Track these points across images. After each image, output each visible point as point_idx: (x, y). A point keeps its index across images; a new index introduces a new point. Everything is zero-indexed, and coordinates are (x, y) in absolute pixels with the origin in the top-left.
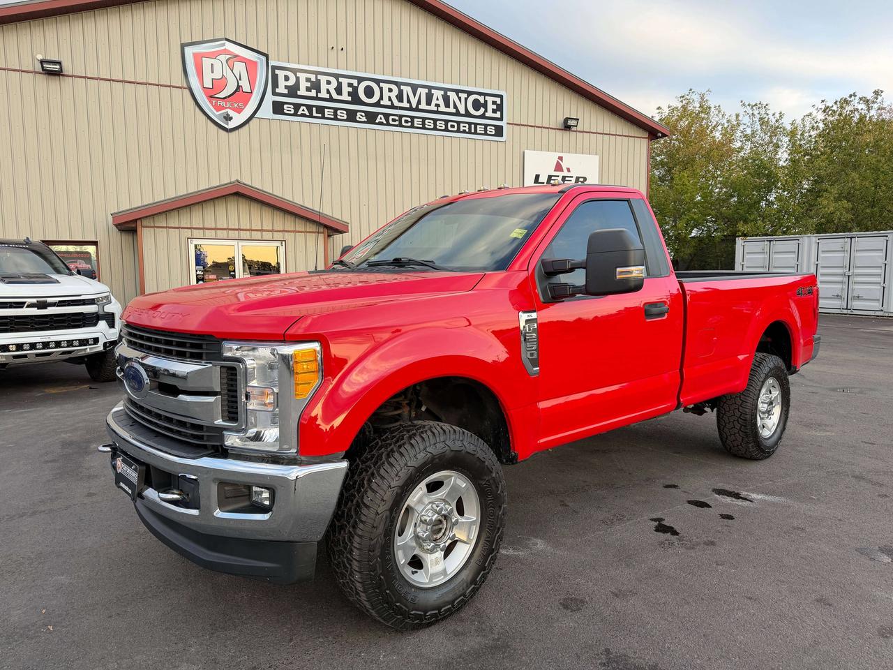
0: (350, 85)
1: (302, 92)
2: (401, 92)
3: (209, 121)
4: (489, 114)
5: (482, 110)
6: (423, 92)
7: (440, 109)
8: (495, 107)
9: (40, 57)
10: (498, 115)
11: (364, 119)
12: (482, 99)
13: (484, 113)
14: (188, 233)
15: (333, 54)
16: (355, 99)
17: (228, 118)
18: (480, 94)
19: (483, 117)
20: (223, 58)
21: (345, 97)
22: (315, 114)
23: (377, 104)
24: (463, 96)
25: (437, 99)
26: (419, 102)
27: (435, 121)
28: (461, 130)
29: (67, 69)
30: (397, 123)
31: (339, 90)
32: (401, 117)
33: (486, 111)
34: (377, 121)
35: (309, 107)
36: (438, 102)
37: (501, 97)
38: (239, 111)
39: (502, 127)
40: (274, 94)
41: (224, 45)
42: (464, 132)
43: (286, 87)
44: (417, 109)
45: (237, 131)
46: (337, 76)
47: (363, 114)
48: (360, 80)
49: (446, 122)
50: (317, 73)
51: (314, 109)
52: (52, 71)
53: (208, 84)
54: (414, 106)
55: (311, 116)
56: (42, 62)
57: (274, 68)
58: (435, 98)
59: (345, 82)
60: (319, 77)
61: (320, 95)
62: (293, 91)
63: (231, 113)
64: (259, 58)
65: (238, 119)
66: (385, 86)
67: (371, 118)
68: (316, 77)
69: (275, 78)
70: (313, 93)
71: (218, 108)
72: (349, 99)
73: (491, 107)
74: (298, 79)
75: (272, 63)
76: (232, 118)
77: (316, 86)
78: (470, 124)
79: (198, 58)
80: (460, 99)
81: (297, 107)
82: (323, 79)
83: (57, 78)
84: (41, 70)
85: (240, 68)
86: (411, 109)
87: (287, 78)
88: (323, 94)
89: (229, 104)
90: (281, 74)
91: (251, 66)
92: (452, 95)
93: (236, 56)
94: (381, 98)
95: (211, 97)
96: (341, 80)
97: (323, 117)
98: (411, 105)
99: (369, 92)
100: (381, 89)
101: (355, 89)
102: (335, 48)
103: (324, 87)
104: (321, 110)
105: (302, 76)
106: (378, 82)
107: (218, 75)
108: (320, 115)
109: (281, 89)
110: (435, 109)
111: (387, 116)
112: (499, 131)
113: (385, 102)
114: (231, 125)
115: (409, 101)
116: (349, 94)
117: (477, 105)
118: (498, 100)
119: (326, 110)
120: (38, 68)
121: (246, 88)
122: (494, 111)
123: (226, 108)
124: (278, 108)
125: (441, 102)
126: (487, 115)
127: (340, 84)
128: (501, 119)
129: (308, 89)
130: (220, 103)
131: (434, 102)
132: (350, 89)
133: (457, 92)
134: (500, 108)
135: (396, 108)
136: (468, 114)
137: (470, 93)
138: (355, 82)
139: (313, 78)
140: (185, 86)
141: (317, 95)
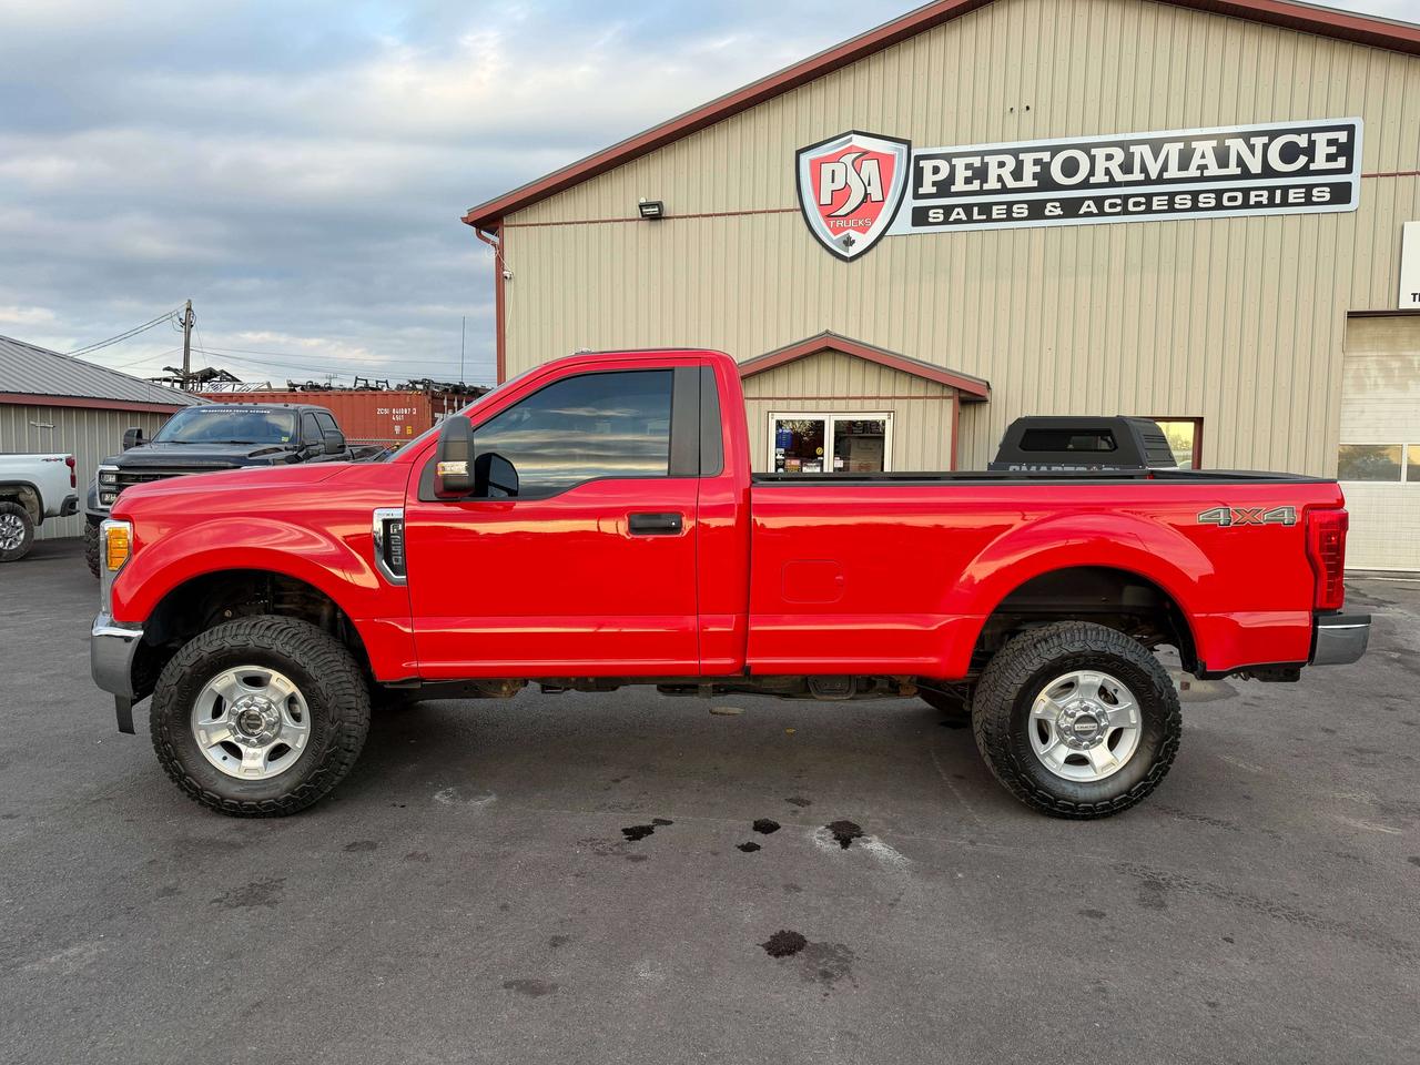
0: (1037, 161)
1: (959, 186)
2: (1129, 157)
3: (825, 251)
4: (1320, 163)
5: (1303, 160)
6: (1173, 150)
7: (1206, 173)
8: (1333, 150)
9: (643, 200)
10: (1341, 162)
11: (1059, 212)
12: (1302, 141)
13: (1307, 165)
14: (769, 405)
15: (1012, 120)
16: (1045, 182)
17: (849, 242)
18: (1298, 132)
19: (1305, 171)
20: (848, 159)
21: (1028, 181)
22: (976, 217)
23: (1085, 184)
24: (1259, 142)
25: (1203, 157)
26: (1164, 168)
27: (1195, 195)
28: (1252, 202)
29: (668, 210)
30: (1119, 209)
31: (1017, 174)
32: (1126, 198)
33: (1312, 160)
34: (1081, 212)
35: (968, 208)
36: (1203, 162)
37: (1350, 129)
38: (864, 230)
39: (1350, 184)
40: (916, 196)
41: (850, 140)
42: (1259, 205)
43: (934, 184)
44: (1160, 180)
45: (860, 260)
46: (1015, 153)
47: (1057, 204)
48: (1055, 150)
49: (1219, 193)
50: (982, 154)
51: (976, 209)
52: (654, 214)
53: (826, 199)
54: (1154, 176)
55: (970, 220)
56: (641, 206)
57: (919, 158)
58: (1197, 155)
59: (1028, 158)
60: (987, 159)
61: (986, 187)
62: (944, 188)
63: (854, 234)
64: (896, 149)
65: (862, 241)
66: (1100, 153)
67: (1071, 208)
68: (982, 159)
69: (919, 173)
70: (976, 185)
71: (836, 231)
72: (1035, 184)
73: (1322, 150)
74: (953, 168)
75: (915, 152)
76: (854, 241)
77: (981, 173)
78: (1271, 190)
79: (816, 166)
80: (1252, 148)
81: (948, 210)
82: (992, 161)
83: (659, 222)
84: (640, 217)
85: (870, 168)
86: (1148, 181)
87: (936, 170)
88: (992, 184)
89: (851, 223)
90: (927, 165)
91: (885, 163)
92: (1237, 146)
93: (866, 153)
94: (1092, 173)
95: (829, 216)
96: (1021, 156)
97: (990, 219)
98: (1147, 175)
99: (1070, 167)
100: (1092, 159)
101: (1046, 167)
102: (1016, 109)
103: (993, 172)
104: (986, 209)
105: (960, 163)
106: (1086, 148)
107: (839, 184)
108: (984, 217)
109: (927, 188)
110: (1198, 174)
111: (1099, 201)
112: (1341, 194)
113: (1100, 177)
114: (853, 251)
115: (1144, 169)
116: (1035, 176)
117: (1289, 153)
118: (1342, 137)
119: (995, 208)
120: (636, 213)
121: (876, 195)
122: (1330, 158)
123: (848, 228)
124: (920, 217)
125: (1211, 161)
126: (1313, 167)
127: (1020, 164)
128: (1348, 169)
129: (968, 181)
130: (840, 223)
131: (1196, 161)
132: (1038, 169)
133: (1246, 137)
134: (1346, 150)
135: (1120, 184)
136: (1268, 171)
137: (1273, 135)
138: (1046, 156)
139: (977, 162)
140: (798, 207)
141: (981, 186)
